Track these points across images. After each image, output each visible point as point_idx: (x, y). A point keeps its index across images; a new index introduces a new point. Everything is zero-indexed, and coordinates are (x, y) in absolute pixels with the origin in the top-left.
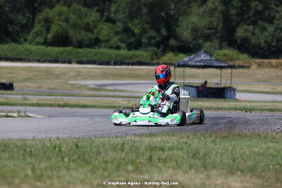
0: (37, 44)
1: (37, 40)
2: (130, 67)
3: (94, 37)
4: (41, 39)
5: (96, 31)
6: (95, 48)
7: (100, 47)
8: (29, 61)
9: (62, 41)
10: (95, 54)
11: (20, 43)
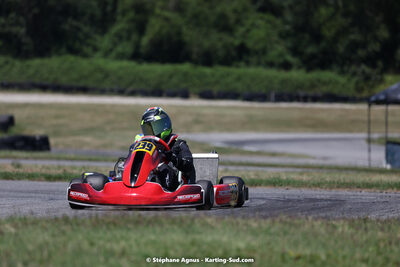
0: (121, 57)
1: (120, 49)
2: (309, 106)
3: (237, 42)
4: (126, 47)
5: (241, 30)
6: (238, 67)
7: (248, 63)
8: (102, 92)
9: (170, 50)
10: (239, 79)
11: (85, 56)
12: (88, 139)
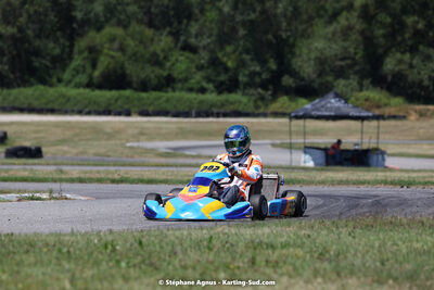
0: (78, 86)
1: (77, 80)
2: (221, 120)
3: (165, 74)
4: (83, 79)
5: (168, 64)
6: (167, 92)
7: (174, 90)
8: (66, 112)
9: (116, 80)
10: (167, 100)
11: (51, 86)
12: (66, 148)
